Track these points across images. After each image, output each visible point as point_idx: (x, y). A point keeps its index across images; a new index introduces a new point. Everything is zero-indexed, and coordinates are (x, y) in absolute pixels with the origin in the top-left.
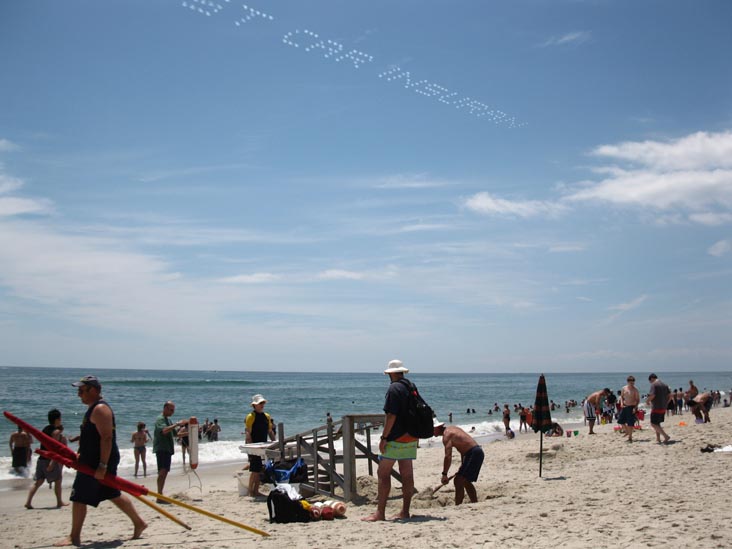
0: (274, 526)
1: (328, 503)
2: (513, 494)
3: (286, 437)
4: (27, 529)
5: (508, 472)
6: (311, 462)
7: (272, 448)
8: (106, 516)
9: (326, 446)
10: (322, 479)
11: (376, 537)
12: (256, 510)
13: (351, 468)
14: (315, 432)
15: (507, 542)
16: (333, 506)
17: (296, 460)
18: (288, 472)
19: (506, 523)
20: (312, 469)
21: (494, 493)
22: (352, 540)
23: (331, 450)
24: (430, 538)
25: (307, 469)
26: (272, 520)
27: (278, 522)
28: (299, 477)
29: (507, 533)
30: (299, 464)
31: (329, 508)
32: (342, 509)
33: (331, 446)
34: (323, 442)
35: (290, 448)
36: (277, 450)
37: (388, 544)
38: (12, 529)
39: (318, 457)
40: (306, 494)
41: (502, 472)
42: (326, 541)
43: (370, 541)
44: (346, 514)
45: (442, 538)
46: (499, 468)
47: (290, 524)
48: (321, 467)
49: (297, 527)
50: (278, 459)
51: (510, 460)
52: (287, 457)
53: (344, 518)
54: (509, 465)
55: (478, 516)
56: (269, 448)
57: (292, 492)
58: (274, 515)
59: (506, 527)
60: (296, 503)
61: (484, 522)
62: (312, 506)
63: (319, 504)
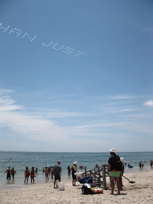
0: (84, 195)
1: (98, 189)
2: (151, 187)
3: (87, 171)
4: (18, 195)
5: (150, 180)
6: (94, 178)
7: (83, 174)
8: (39, 192)
9: (98, 173)
10: (97, 182)
11: (112, 199)
12: (79, 191)
13: (105, 179)
14: (95, 169)
15: (149, 201)
16: (100, 190)
17: (89, 177)
18: (87, 180)
19: (149, 195)
20: (94, 179)
21: (146, 187)
22: (105, 200)
23: (99, 175)
24: (127, 199)
25: (92, 179)
26: (83, 194)
27: (85, 194)
28: (90, 182)
29: (149, 198)
30: (90, 178)
31: (99, 190)
32: (102, 191)
33: (99, 173)
34: (97, 172)
35: (88, 174)
36: (84, 174)
37: (115, 201)
38: (15, 195)
39: (96, 176)
40: (92, 186)
41: (148, 180)
42: (98, 200)
43: (110, 200)
44: (103, 192)
45: (130, 199)
46: (147, 179)
47: (88, 195)
48: (96, 179)
49: (90, 196)
50: (84, 177)
51: (150, 177)
52: (87, 176)
53: (103, 193)
54: (150, 178)
55: (141, 193)
56: (82, 174)
57: (89, 186)
58: (83, 192)
59: (149, 197)
60: (90, 189)
61: (142, 195)
62: (94, 190)
63: (96, 189)
